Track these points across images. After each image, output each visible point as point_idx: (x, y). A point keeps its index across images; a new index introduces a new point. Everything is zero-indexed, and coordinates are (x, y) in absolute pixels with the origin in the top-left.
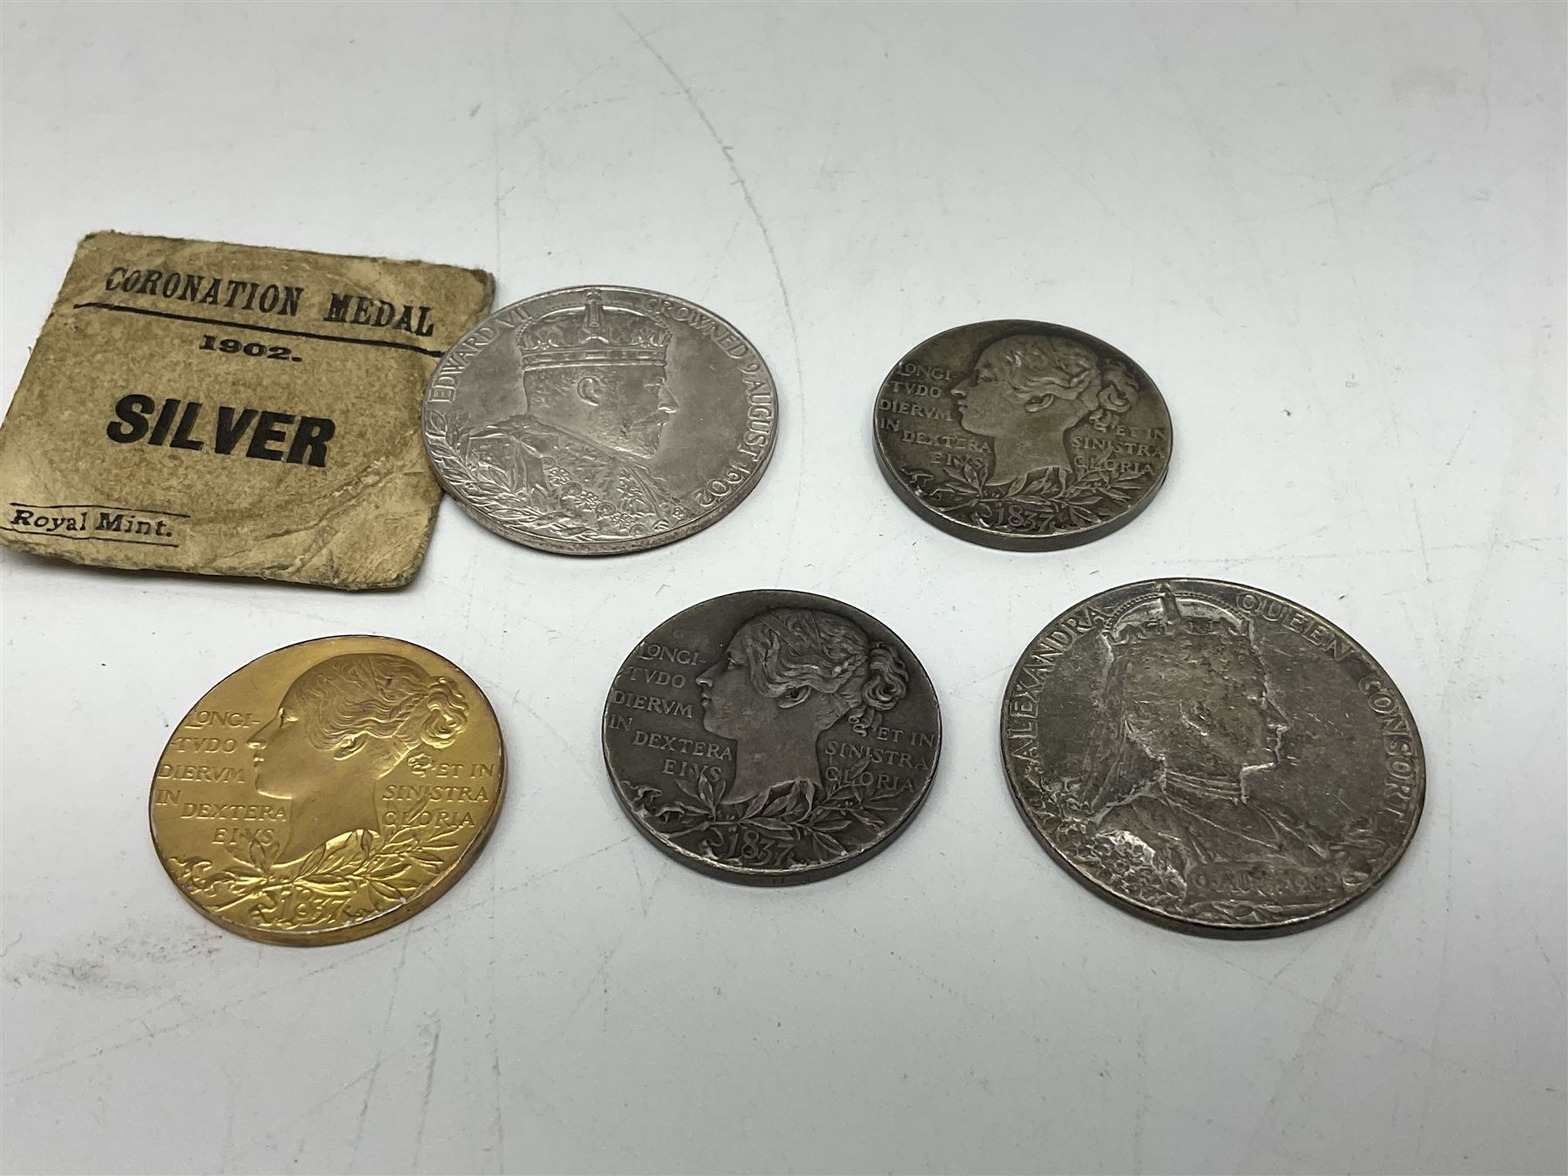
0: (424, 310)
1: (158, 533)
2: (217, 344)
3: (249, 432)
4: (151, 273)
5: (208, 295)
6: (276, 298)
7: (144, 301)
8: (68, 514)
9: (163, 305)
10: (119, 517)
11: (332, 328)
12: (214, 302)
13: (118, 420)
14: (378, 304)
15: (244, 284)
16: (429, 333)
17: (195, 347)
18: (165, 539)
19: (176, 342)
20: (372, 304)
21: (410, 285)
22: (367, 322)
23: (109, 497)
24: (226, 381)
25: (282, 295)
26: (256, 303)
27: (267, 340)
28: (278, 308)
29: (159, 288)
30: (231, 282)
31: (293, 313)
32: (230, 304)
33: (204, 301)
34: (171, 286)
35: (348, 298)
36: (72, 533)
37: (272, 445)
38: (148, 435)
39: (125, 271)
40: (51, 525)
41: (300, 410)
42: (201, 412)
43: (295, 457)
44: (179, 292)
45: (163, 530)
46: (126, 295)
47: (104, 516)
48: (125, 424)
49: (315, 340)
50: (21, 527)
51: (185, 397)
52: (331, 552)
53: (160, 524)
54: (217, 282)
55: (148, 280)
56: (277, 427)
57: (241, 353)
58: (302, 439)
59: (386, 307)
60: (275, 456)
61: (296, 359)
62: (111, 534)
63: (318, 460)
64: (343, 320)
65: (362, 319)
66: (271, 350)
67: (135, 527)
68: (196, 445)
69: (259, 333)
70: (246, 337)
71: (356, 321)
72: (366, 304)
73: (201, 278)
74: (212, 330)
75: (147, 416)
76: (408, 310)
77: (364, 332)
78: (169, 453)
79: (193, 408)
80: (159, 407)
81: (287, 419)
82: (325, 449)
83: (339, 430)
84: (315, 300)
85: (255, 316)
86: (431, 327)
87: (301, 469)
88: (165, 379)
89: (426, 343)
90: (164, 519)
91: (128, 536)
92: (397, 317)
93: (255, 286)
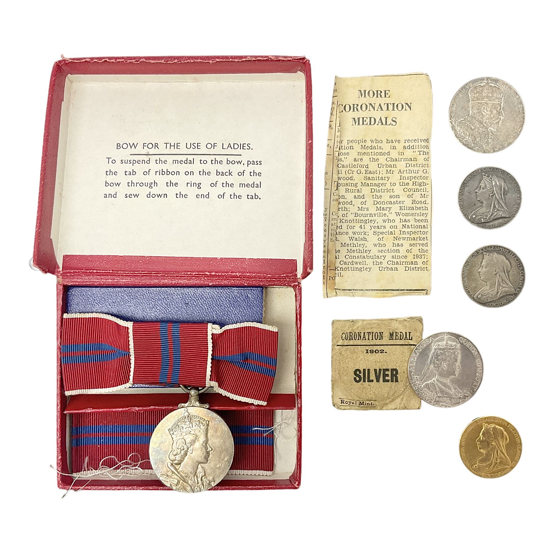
0: (410, 333)
1: (371, 405)
2: (369, 352)
3: (382, 375)
4: (350, 333)
5: (364, 337)
6: (378, 335)
7: (351, 342)
8: (352, 401)
9: (356, 342)
10: (363, 402)
11: (391, 342)
12: (365, 339)
13: (355, 377)
14: (400, 333)
15: (370, 333)
16: (412, 339)
17: (365, 353)
18: (373, 406)
19: (361, 352)
20: (398, 334)
21: (405, 326)
22: (398, 339)
23: (360, 398)
24: (373, 362)
25: (379, 335)
26: (374, 338)
27: (379, 348)
28: (379, 338)
29: (353, 338)
30: (367, 333)
31: (382, 339)
32: (369, 339)
33: (363, 339)
34: (355, 337)
35: (393, 333)
36: (353, 405)
37: (387, 378)
38: (362, 380)
39: (344, 333)
40: (349, 403)
41: (390, 367)
42: (371, 371)
43: (392, 381)
44: (357, 338)
45: (372, 404)
46: (347, 341)
47: (360, 402)
48: (357, 378)
49: (388, 346)
50: (343, 404)
51: (367, 367)
52: (404, 403)
53: (371, 403)
54: (364, 333)
55: (350, 336)
56: (387, 373)
57: (374, 353)
58: (392, 375)
59: (402, 334)
60: (388, 381)
61: (386, 352)
62: (362, 406)
63: (397, 381)
64: (393, 339)
65: (397, 338)
66: (381, 350)
67: (367, 404)
68: (372, 381)
69: (376, 346)
70: (375, 348)
71: (396, 339)
72: (397, 334)
73: (361, 333)
74: (367, 348)
75: (360, 374)
76: (406, 333)
77: (399, 342)
78: (368, 384)
79: (369, 370)
80: (362, 372)
81: (388, 370)
82: (397, 377)
83: (399, 372)
84: (386, 335)
85: (374, 342)
86: (412, 337)
87: (394, 383)
88: (361, 364)
89: (411, 342)
90: (372, 402)
91: (365, 406)
92: (404, 336)
93: (373, 333)
